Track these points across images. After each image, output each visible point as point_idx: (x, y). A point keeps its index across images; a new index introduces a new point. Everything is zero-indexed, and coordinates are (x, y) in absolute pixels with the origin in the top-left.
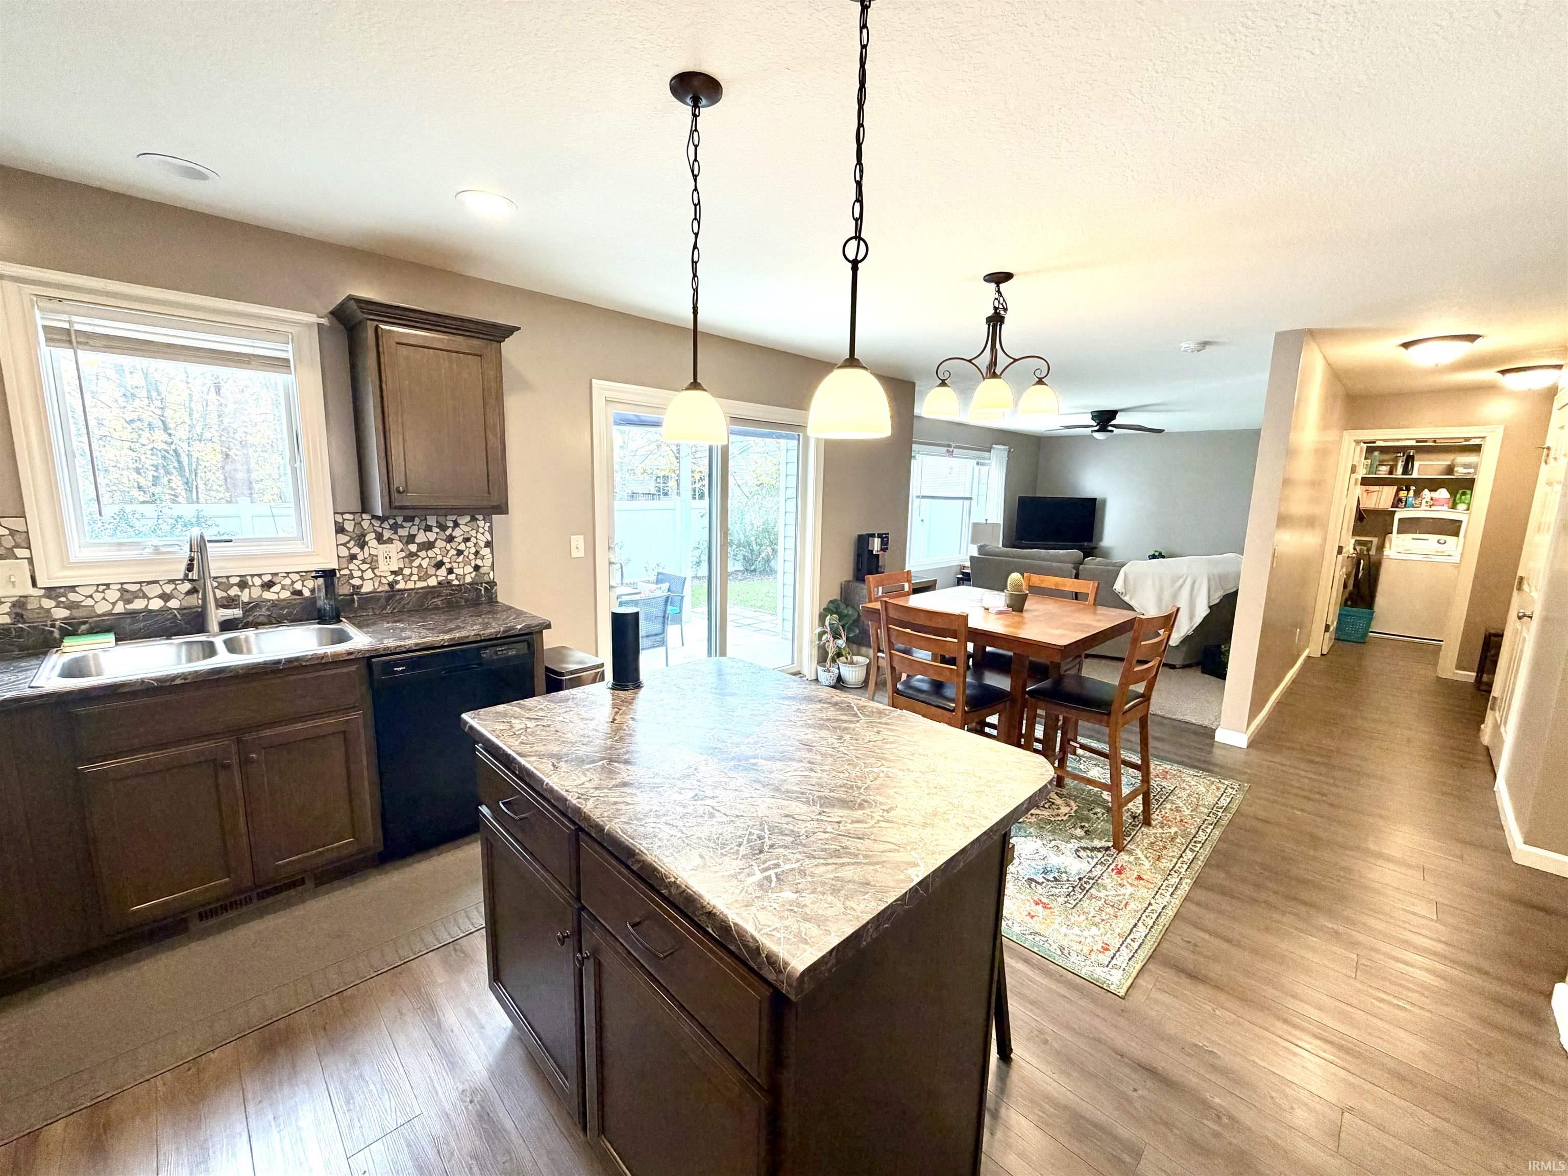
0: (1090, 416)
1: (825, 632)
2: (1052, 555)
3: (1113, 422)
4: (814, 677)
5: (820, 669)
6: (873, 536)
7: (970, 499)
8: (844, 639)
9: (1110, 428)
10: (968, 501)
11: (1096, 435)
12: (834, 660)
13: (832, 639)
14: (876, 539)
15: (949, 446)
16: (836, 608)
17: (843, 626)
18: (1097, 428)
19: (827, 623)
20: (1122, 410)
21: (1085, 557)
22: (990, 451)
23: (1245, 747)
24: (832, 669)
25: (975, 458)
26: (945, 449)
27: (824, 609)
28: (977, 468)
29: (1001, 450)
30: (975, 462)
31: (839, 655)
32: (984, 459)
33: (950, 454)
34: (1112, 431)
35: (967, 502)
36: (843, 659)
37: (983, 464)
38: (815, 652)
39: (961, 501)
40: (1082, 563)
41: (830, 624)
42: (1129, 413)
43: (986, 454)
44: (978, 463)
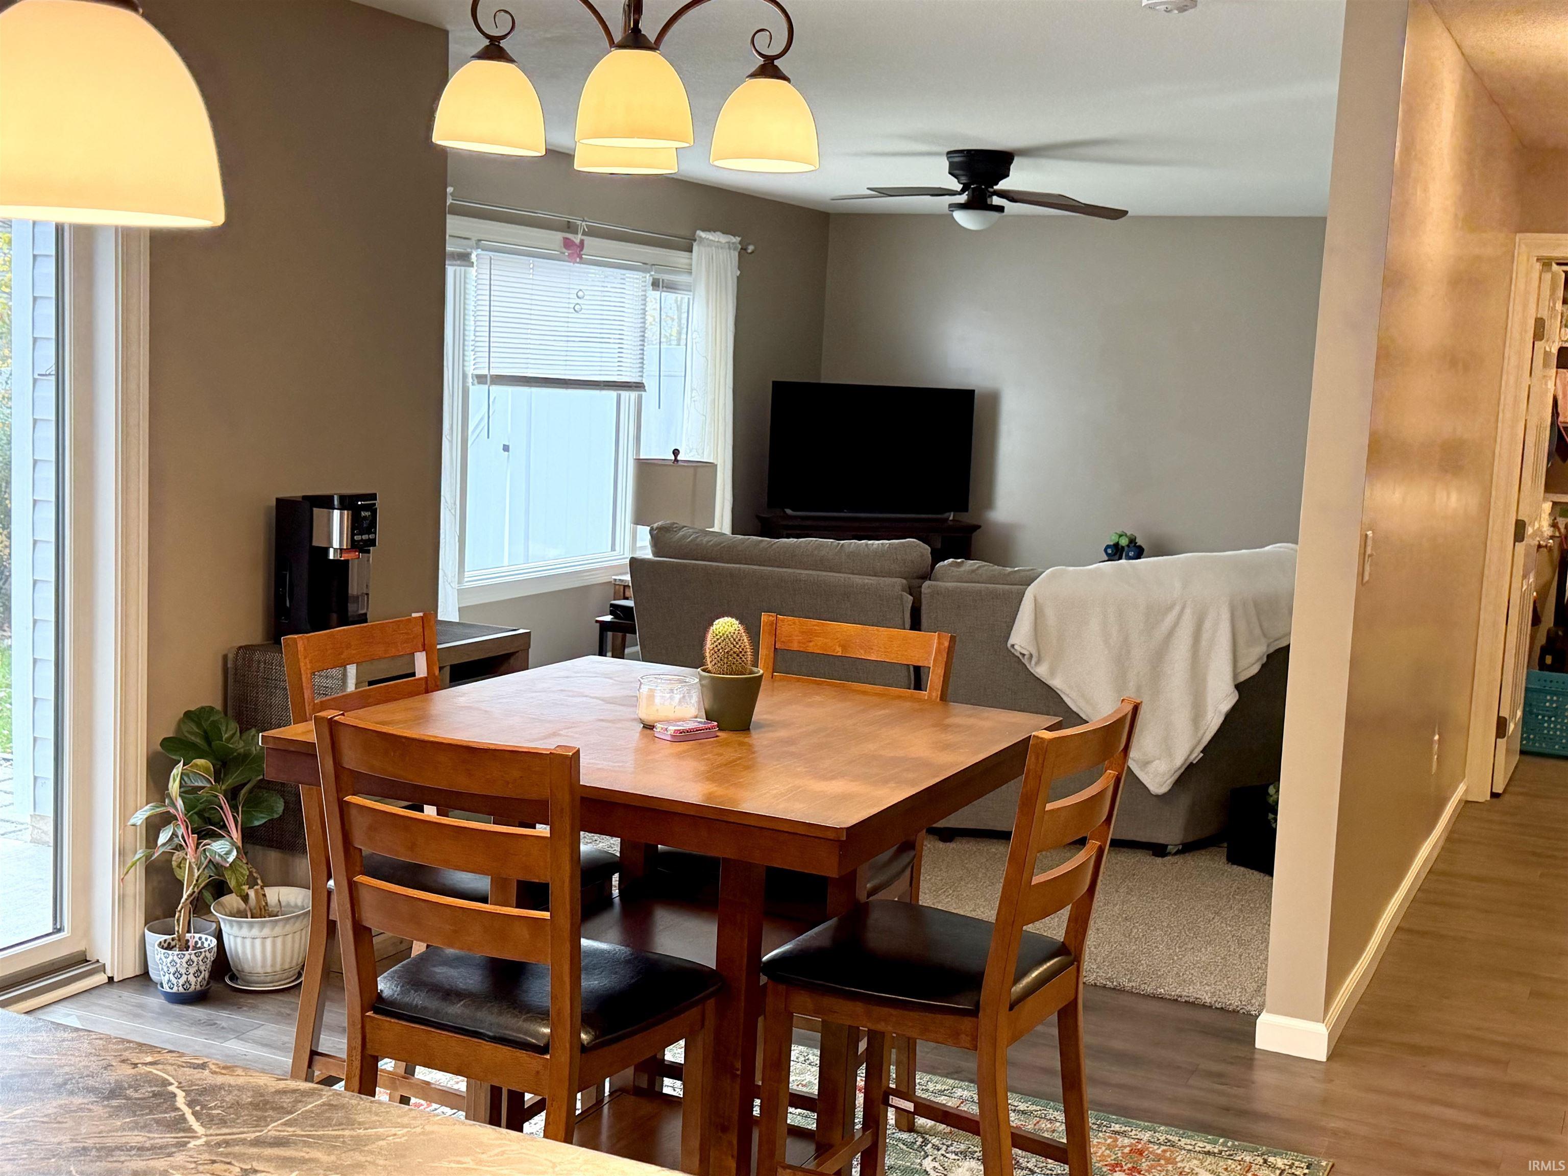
0: (945, 164)
1: (167, 819)
2: (852, 555)
3: (1003, 185)
4: (132, 969)
5: (154, 939)
6: (326, 502)
7: (638, 386)
8: (236, 835)
9: (996, 201)
10: (633, 395)
11: (961, 217)
12: (199, 907)
13: (192, 840)
14: (336, 514)
15: (570, 227)
16: (207, 739)
17: (232, 795)
18: (963, 198)
19: (174, 787)
20: (1026, 152)
21: (938, 556)
22: (690, 250)
23: (1324, 1059)
24: (193, 937)
25: (645, 267)
26: (559, 236)
27: (166, 742)
28: (654, 295)
29: (719, 246)
30: (649, 278)
31: (219, 888)
32: (674, 270)
33: (574, 251)
34: (1000, 209)
35: (628, 396)
36: (231, 900)
37: (671, 287)
38: (137, 884)
39: (612, 394)
40: (927, 576)
41: (187, 791)
42: (1044, 162)
43: (680, 258)
44: (655, 284)
